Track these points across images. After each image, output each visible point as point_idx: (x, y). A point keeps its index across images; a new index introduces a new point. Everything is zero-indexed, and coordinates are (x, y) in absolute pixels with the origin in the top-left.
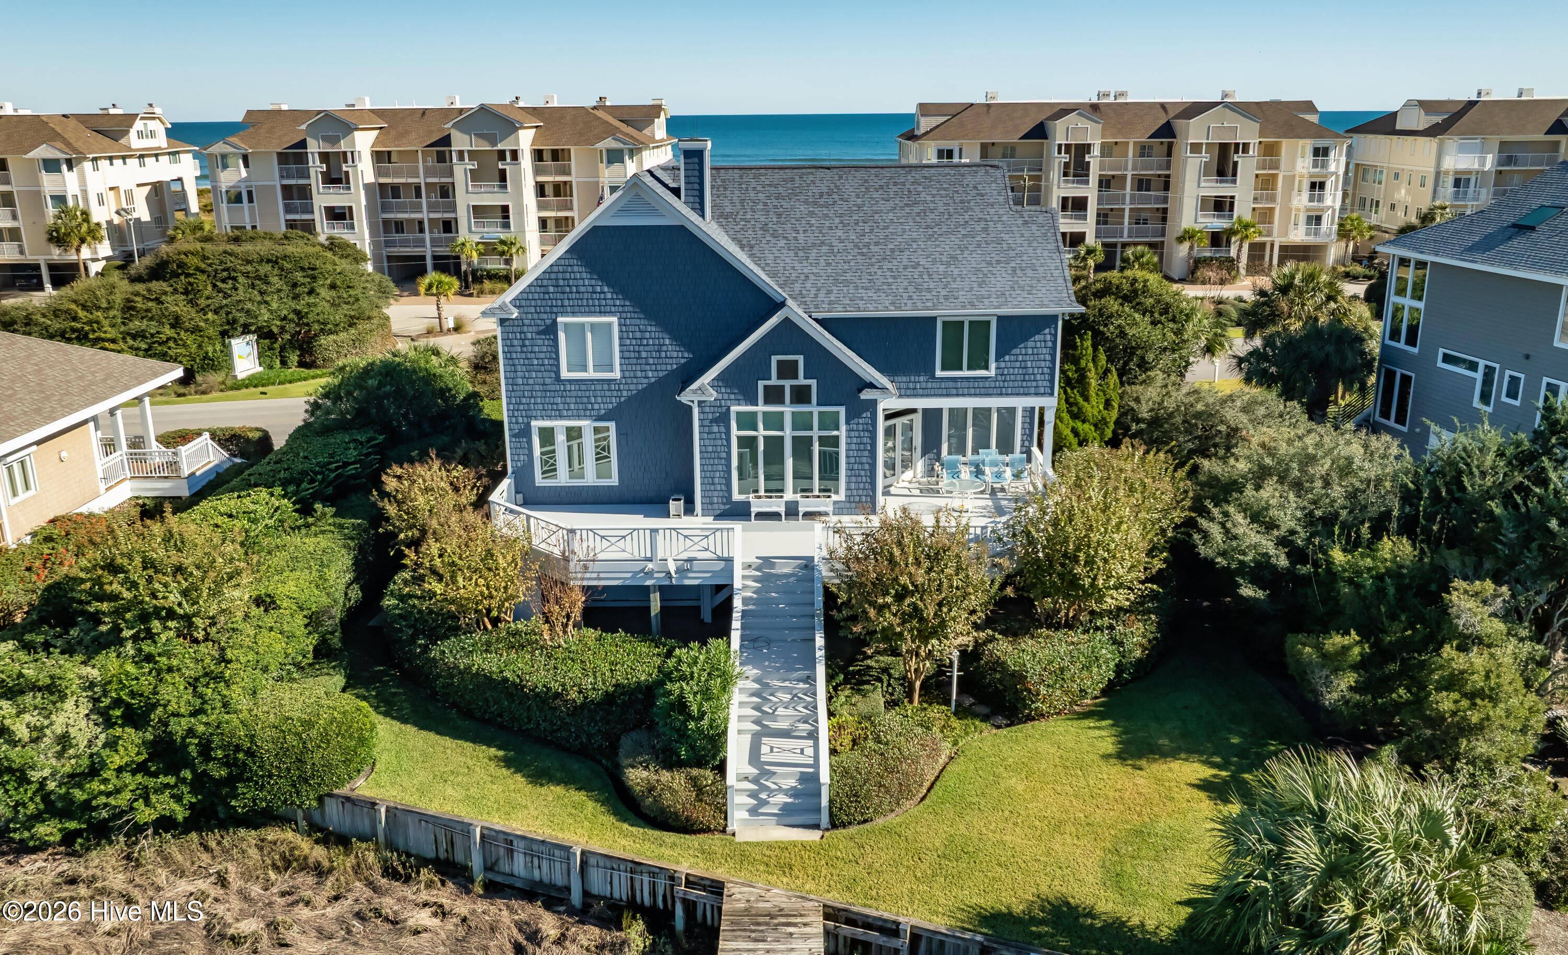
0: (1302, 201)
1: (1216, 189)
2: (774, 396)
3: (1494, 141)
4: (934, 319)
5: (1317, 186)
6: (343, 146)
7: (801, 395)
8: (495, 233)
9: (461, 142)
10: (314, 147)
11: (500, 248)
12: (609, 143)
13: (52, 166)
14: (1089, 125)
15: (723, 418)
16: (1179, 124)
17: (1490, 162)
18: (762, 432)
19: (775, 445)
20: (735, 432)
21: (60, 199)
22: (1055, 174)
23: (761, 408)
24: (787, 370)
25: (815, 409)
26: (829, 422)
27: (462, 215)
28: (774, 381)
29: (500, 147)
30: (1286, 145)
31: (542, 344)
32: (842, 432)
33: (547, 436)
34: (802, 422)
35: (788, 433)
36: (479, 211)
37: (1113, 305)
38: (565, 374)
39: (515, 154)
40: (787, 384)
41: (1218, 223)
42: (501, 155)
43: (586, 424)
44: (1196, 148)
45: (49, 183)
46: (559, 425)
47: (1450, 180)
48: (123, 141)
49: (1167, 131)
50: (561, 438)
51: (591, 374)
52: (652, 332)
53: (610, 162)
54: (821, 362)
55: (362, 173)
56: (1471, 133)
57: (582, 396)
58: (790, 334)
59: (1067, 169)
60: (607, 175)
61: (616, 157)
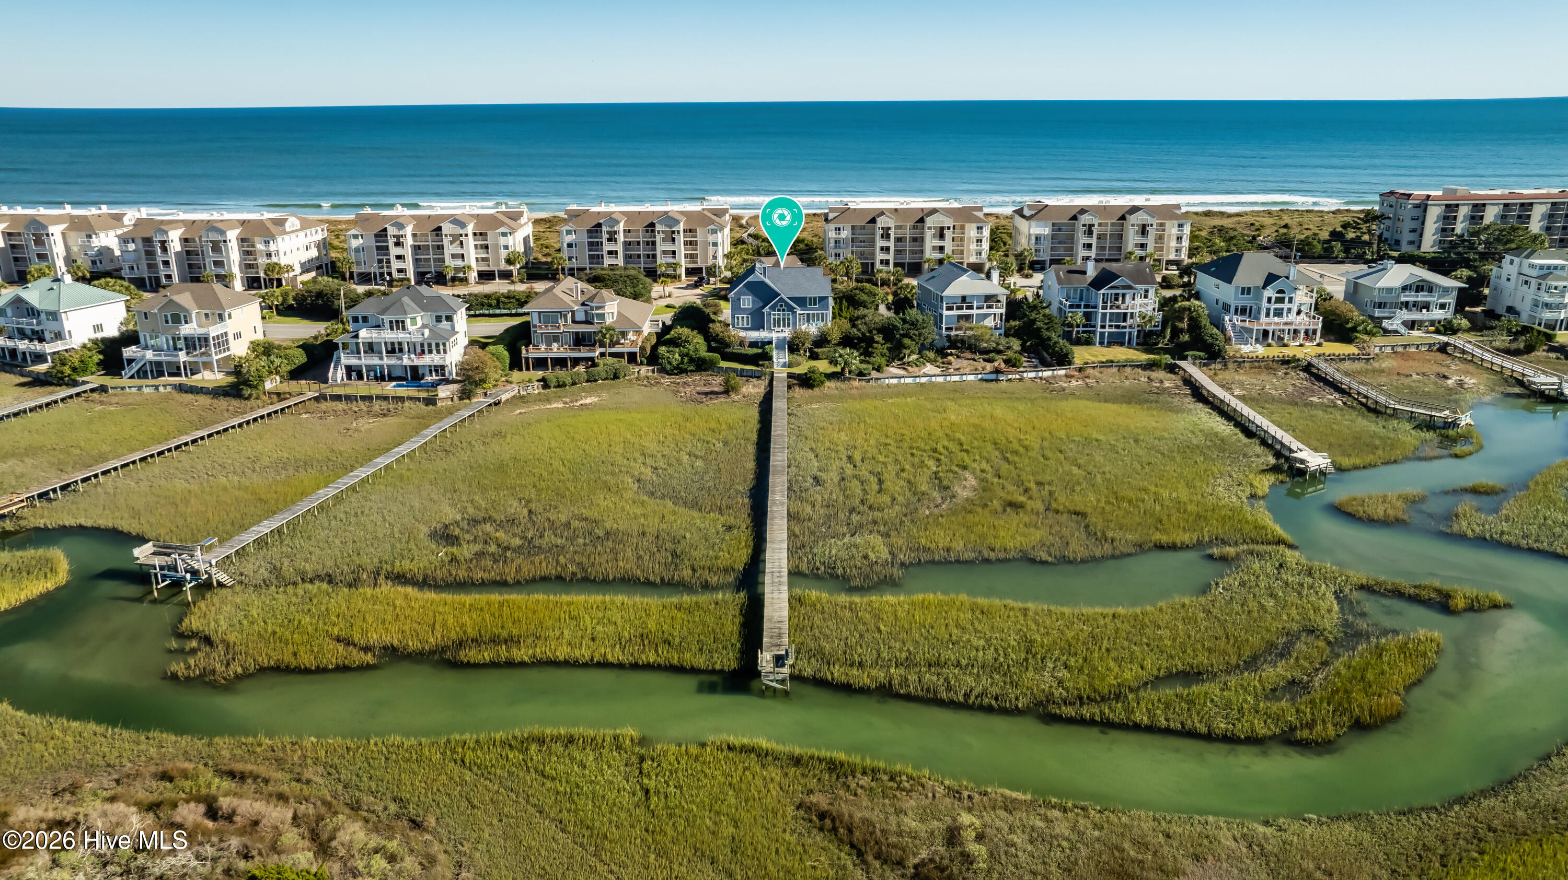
0: (973, 247)
1: (939, 243)
2: (779, 310)
3: (1051, 222)
4: (807, 297)
5: (979, 241)
6: (615, 227)
7: (784, 310)
8: (671, 260)
9: (658, 227)
10: (604, 229)
11: (673, 266)
12: (712, 227)
13: (504, 235)
14: (891, 218)
15: (770, 314)
16: (926, 217)
17: (1046, 231)
18: (777, 317)
19: (779, 319)
20: (772, 317)
21: (506, 247)
22: (878, 237)
23: (777, 313)
24: (781, 306)
25: (786, 313)
26: (789, 315)
27: (658, 253)
29: (673, 228)
30: (967, 225)
31: (738, 302)
32: (791, 317)
34: (784, 315)
35: (781, 317)
36: (665, 252)
38: (742, 307)
39: (678, 231)
41: (940, 256)
42: (673, 232)
43: (745, 316)
44: (930, 228)
45: (502, 241)
47: (1033, 238)
49: (922, 220)
50: (740, 319)
51: (746, 307)
52: (757, 300)
53: (712, 233)
54: (787, 304)
55: (621, 238)
56: (1041, 219)
57: (744, 311)
58: (782, 300)
59: (882, 236)
60: (711, 238)
61: (714, 232)
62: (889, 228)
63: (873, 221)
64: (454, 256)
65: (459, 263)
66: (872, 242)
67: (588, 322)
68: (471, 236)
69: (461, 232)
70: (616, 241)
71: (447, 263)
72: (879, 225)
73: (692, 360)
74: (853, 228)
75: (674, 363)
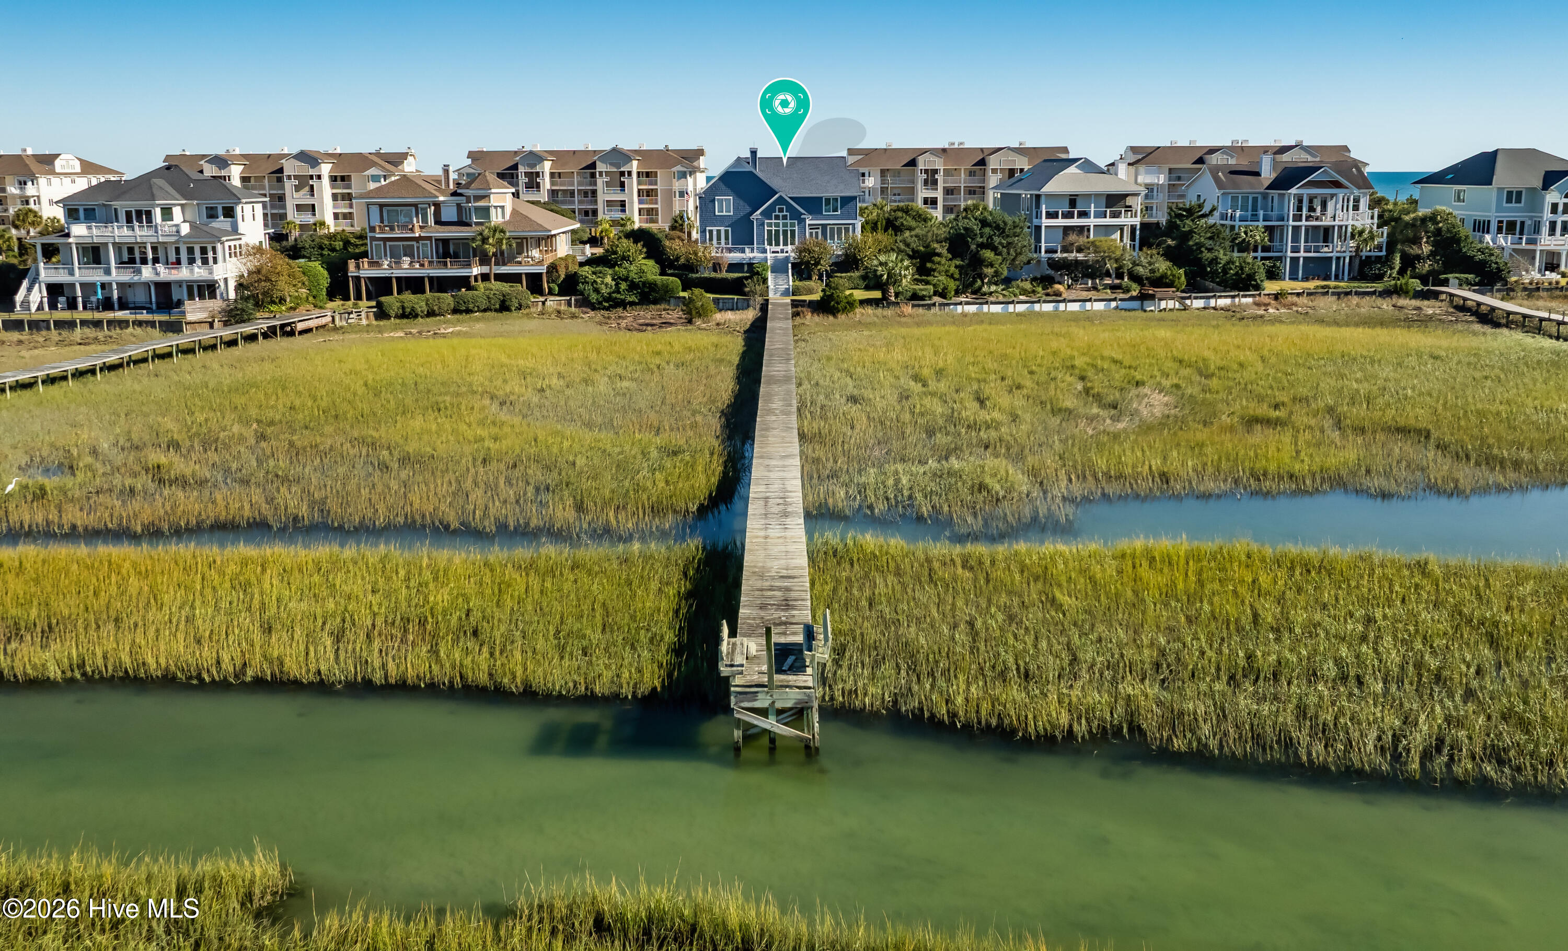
2: (777, 217)
3: (1166, 168)
4: (821, 198)
6: (538, 169)
7: (785, 217)
8: (618, 215)
9: (601, 167)
10: (522, 169)
11: (622, 222)
12: (679, 168)
14: (937, 159)
15: (763, 224)
16: (987, 159)
17: (1162, 179)
18: (774, 228)
19: (777, 232)
20: (766, 228)
22: (920, 185)
23: (773, 221)
24: (781, 210)
25: (789, 221)
26: (793, 225)
27: (600, 206)
28: (777, 213)
29: (622, 169)
31: (710, 205)
32: (796, 228)
33: (711, 232)
34: (785, 225)
35: (781, 229)
36: (610, 203)
37: (900, 214)
38: (717, 213)
39: (630, 173)
40: (781, 214)
42: (622, 174)
43: (722, 229)
44: (994, 171)
46: (715, 229)
48: (400, 167)
49: (982, 162)
50: (715, 233)
51: (724, 213)
52: (742, 203)
53: (679, 178)
54: (790, 208)
55: (546, 183)
56: (1152, 163)
57: (721, 220)
58: (781, 200)
59: (926, 182)
60: (677, 185)
61: (683, 175)
62: (935, 171)
63: (913, 163)
64: (299, 208)
65: (308, 219)
66: (912, 191)
67: (462, 223)
68: (326, 181)
69: (312, 172)
70: (538, 186)
71: (290, 217)
72: (921, 166)
73: (633, 286)
74: (883, 172)
75: (604, 291)
